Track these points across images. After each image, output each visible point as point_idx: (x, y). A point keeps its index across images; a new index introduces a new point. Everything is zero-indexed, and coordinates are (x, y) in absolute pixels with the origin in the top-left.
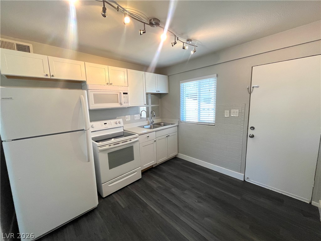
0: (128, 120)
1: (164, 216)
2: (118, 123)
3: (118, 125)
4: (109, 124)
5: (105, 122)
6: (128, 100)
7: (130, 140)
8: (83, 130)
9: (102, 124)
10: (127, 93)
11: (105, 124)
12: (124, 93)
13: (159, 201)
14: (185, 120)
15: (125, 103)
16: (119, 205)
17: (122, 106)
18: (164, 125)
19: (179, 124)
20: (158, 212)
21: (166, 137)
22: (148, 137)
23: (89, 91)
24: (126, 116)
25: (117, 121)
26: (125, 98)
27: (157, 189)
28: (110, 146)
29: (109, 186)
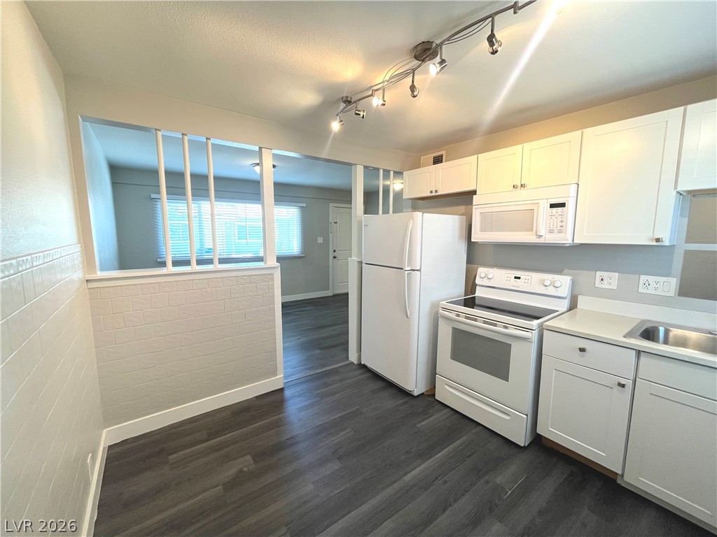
0: (607, 286)
1: (396, 486)
2: (548, 283)
4: (526, 281)
5: (518, 273)
6: (563, 224)
7: (506, 328)
8: (402, 269)
9: (509, 275)
10: (563, 205)
11: (515, 278)
12: (553, 205)
13: (441, 482)
15: (551, 232)
16: (424, 420)
17: (543, 240)
20: (408, 478)
23: (474, 207)
24: (599, 273)
25: (548, 278)
26: (554, 218)
27: (487, 482)
28: (458, 315)
29: (446, 386)
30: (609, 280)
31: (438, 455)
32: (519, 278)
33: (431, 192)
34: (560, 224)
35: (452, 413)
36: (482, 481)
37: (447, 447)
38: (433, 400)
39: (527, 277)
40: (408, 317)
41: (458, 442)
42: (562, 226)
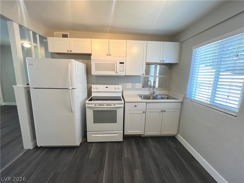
0: (129, 87)
2: (117, 88)
3: (117, 90)
4: (110, 88)
5: (107, 86)
6: (124, 69)
7: (115, 105)
8: (68, 89)
9: (104, 87)
10: (123, 63)
11: (106, 87)
12: (120, 63)
13: (114, 173)
14: (193, 98)
15: (120, 71)
16: (90, 154)
17: (117, 74)
18: (168, 99)
19: (183, 100)
21: (160, 111)
22: (136, 106)
23: (92, 61)
24: (127, 84)
25: (117, 86)
26: (121, 67)
27: (124, 160)
28: (95, 105)
29: (92, 135)
30: (129, 85)
31: (105, 164)
32: (107, 87)
33: (68, 51)
34: (122, 69)
35: (96, 144)
36: (123, 161)
37: (105, 158)
38: (86, 143)
39: (110, 87)
40: (72, 112)
41: (107, 153)
42: (123, 70)
